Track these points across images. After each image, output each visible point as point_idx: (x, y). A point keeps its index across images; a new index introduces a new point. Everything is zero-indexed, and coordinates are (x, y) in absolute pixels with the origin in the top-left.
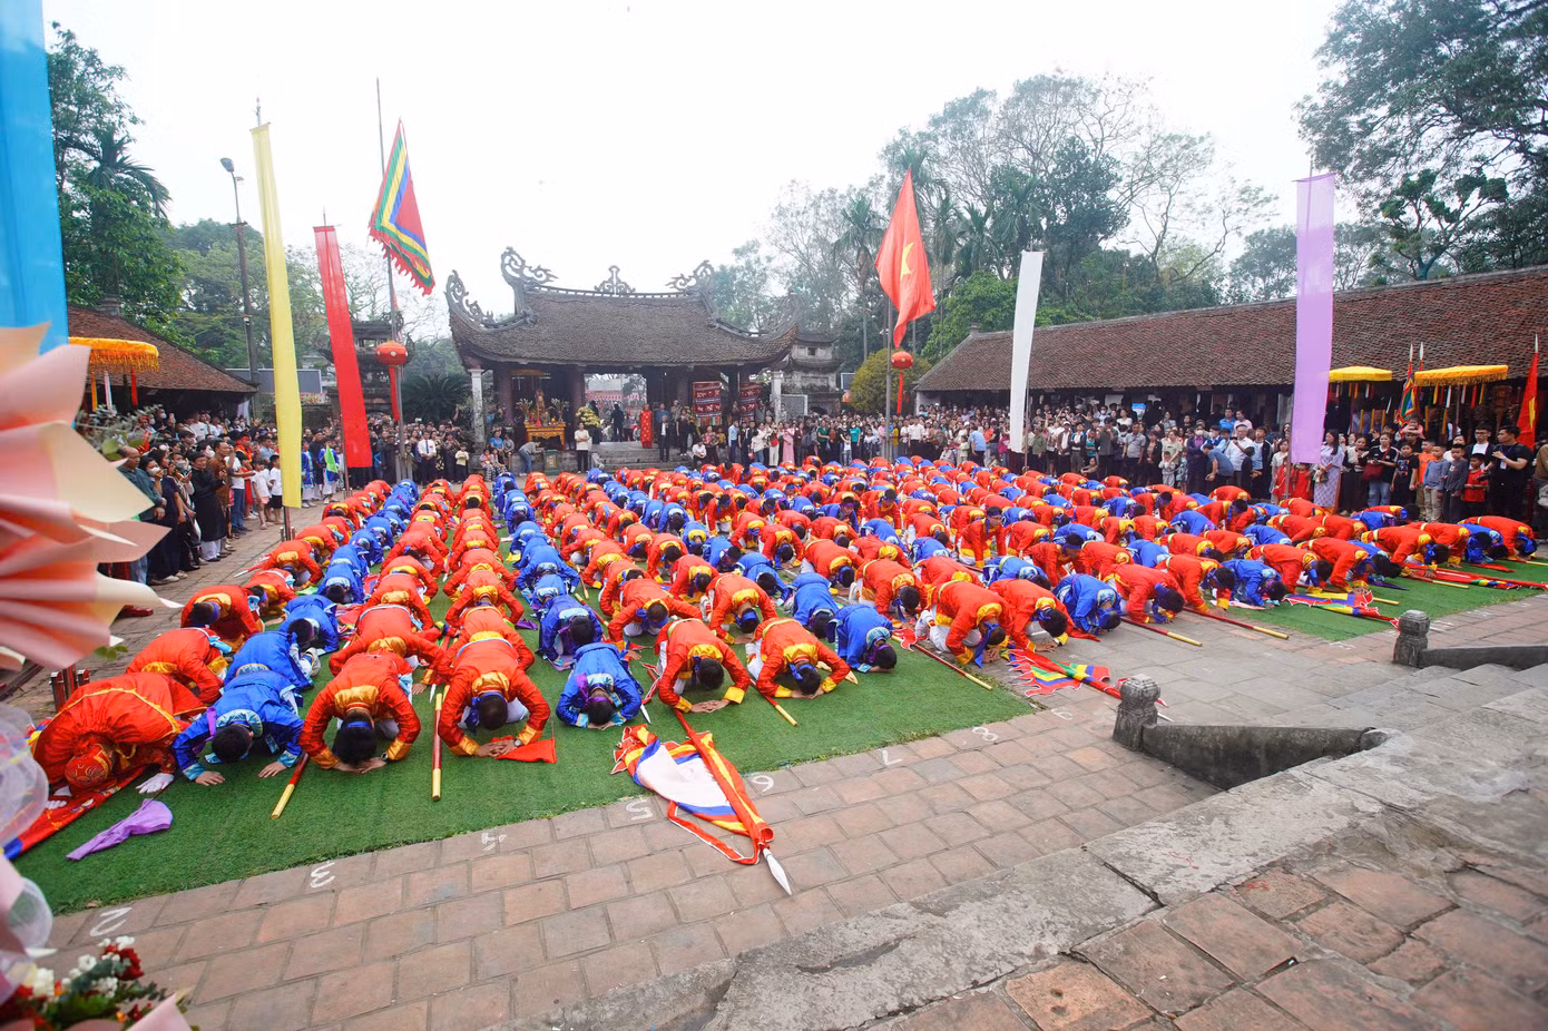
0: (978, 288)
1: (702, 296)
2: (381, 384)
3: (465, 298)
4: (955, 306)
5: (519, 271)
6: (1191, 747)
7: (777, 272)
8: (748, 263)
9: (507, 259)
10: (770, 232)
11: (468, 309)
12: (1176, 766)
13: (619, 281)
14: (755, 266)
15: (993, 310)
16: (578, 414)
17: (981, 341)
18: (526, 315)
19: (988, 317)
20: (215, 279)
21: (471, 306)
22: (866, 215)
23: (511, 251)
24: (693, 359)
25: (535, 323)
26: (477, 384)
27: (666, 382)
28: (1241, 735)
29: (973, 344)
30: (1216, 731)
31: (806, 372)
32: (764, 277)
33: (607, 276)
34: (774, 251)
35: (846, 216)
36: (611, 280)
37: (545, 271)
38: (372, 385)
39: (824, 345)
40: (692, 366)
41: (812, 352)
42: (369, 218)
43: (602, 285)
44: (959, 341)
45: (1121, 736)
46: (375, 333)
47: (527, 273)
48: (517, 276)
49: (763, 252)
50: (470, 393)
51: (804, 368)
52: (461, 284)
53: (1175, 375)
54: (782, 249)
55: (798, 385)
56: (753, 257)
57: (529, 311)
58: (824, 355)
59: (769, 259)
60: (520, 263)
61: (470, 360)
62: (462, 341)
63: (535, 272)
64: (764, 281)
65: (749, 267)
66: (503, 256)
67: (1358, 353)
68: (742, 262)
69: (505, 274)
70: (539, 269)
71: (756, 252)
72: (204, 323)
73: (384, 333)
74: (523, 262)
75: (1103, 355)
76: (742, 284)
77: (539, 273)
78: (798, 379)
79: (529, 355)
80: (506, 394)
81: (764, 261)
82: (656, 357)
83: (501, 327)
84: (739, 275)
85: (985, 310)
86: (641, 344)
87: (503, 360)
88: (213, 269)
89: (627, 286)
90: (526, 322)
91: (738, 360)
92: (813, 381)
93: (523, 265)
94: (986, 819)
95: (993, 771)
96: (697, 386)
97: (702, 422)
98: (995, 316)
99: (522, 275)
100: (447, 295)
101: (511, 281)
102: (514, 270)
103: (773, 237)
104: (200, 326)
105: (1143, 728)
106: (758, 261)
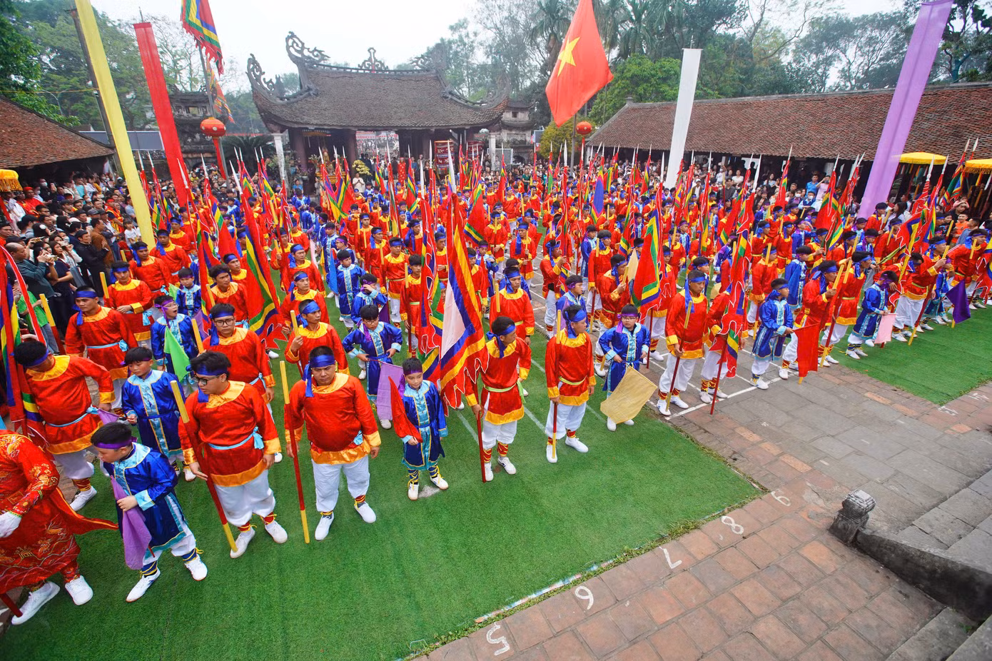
0: (634, 67)
1: (437, 72)
2: (208, 143)
3: (262, 77)
4: (617, 81)
5: (301, 52)
6: (907, 561)
7: (481, 44)
8: (460, 37)
9: (290, 42)
10: (476, 13)
11: (265, 86)
12: (887, 566)
13: (376, 60)
14: (466, 40)
15: (645, 85)
16: (354, 166)
17: (634, 110)
18: (309, 89)
19: (640, 90)
20: (66, 47)
21: (267, 83)
22: (556, 7)
23: (292, 36)
24: (433, 123)
25: (317, 95)
26: (279, 144)
27: (413, 141)
28: (963, 571)
29: (628, 111)
30: (936, 559)
31: (511, 130)
32: (472, 48)
33: (367, 56)
34: (479, 28)
35: (541, 7)
36: (370, 60)
37: (320, 52)
38: (200, 143)
39: (523, 110)
40: (433, 130)
41: (515, 115)
42: (179, 12)
43: (364, 63)
44: (618, 109)
45: (834, 530)
46: (196, 102)
47: (306, 53)
48: (300, 56)
49: (471, 28)
50: (274, 150)
51: (509, 127)
52: (258, 65)
53: (779, 147)
54: (486, 27)
55: (505, 140)
56: (463, 32)
57: (312, 86)
58: (523, 117)
59: (476, 34)
60: (300, 45)
61: (271, 126)
62: (264, 111)
63: (312, 52)
64: (472, 51)
65: (461, 40)
66: (287, 40)
67: (919, 140)
68: (456, 37)
69: (290, 55)
70: (315, 50)
71: (466, 28)
72: (65, 84)
73: (203, 102)
74: (303, 44)
75: (725, 127)
76: (456, 53)
77: (316, 53)
78: (505, 136)
79: (315, 122)
80: (300, 151)
81: (471, 36)
82: (407, 123)
83: (292, 100)
84: (454, 47)
85: (638, 85)
86: (395, 112)
87: (296, 126)
88: (63, 39)
89: (383, 64)
90: (309, 95)
91: (465, 125)
92: (516, 137)
93: (303, 47)
94: (769, 642)
95: (754, 576)
96: (437, 144)
97: (442, 171)
98: (645, 90)
99: (303, 54)
100: (249, 75)
101: (295, 60)
102: (296, 51)
103: (478, 17)
104: (62, 86)
105: (858, 531)
106: (467, 36)
